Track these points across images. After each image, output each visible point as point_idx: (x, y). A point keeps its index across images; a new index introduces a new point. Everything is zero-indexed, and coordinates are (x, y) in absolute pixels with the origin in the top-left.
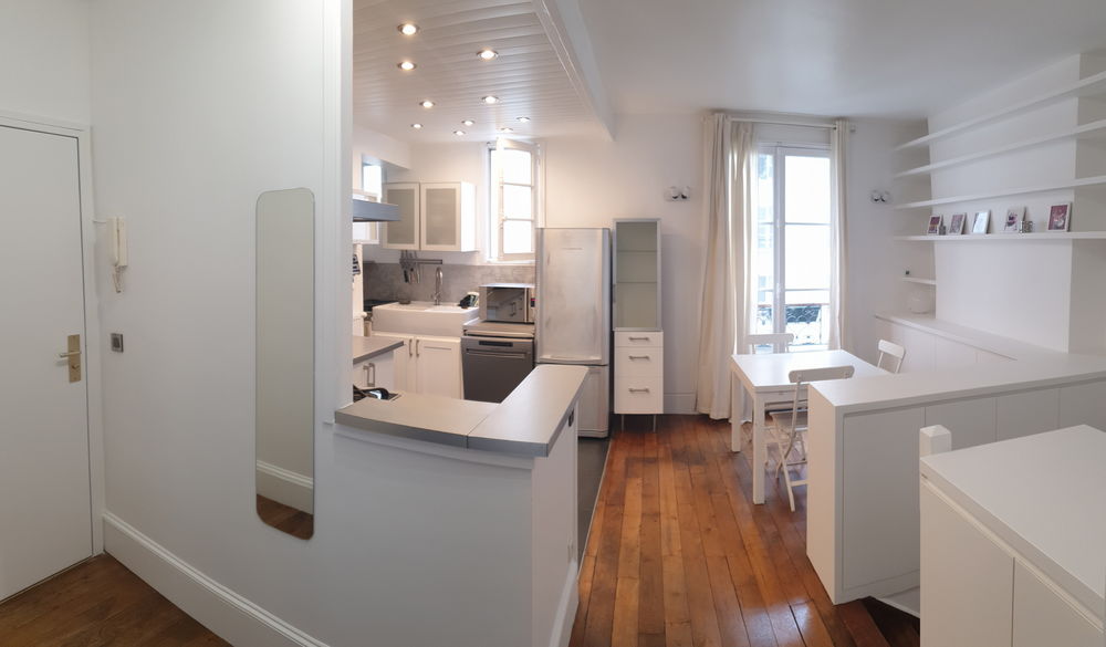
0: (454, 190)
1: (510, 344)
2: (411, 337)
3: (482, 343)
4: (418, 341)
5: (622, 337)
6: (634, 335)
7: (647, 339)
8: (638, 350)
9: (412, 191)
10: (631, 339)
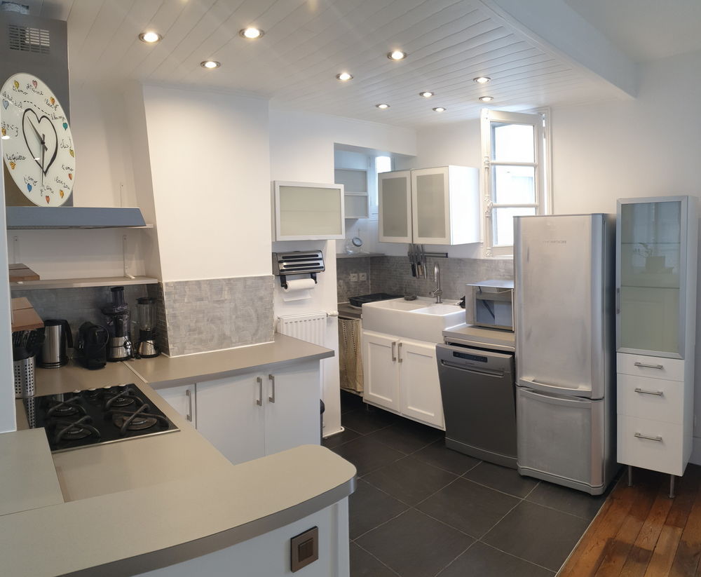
0: (443, 175)
1: (484, 359)
2: (395, 339)
3: (456, 354)
4: (400, 345)
5: (626, 361)
6: (641, 360)
7: (660, 368)
8: (649, 382)
9: (405, 178)
10: (638, 365)
